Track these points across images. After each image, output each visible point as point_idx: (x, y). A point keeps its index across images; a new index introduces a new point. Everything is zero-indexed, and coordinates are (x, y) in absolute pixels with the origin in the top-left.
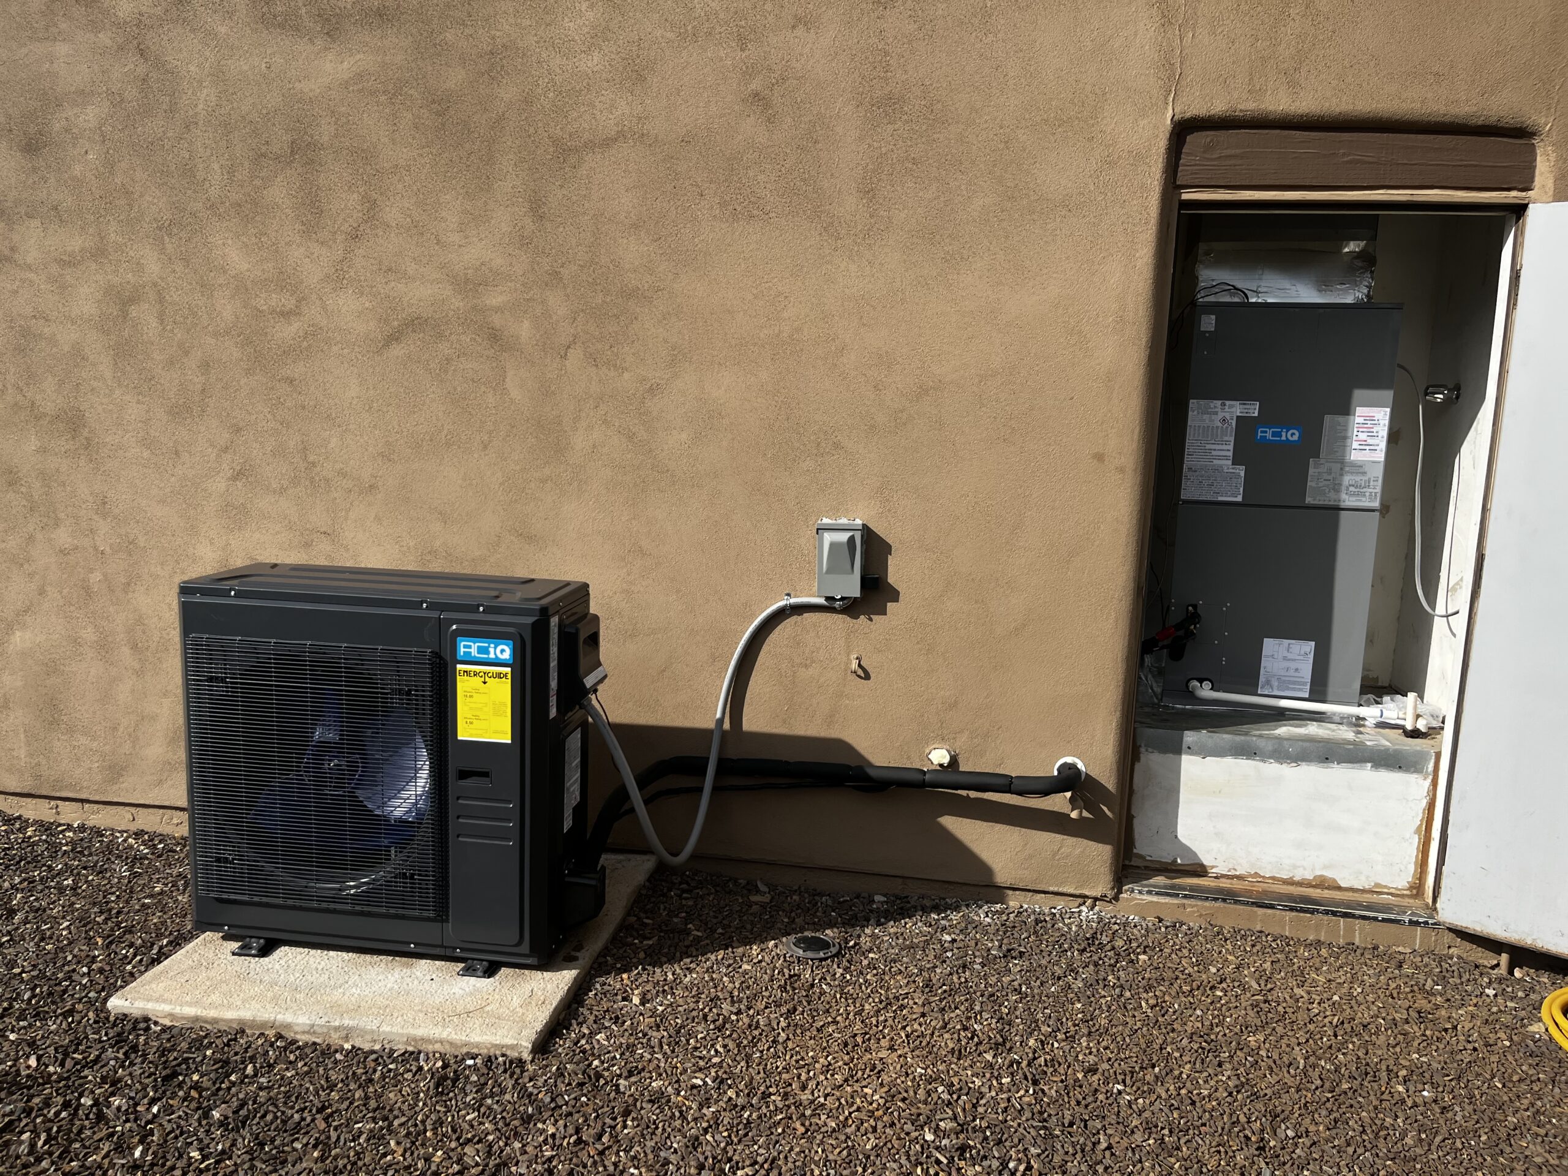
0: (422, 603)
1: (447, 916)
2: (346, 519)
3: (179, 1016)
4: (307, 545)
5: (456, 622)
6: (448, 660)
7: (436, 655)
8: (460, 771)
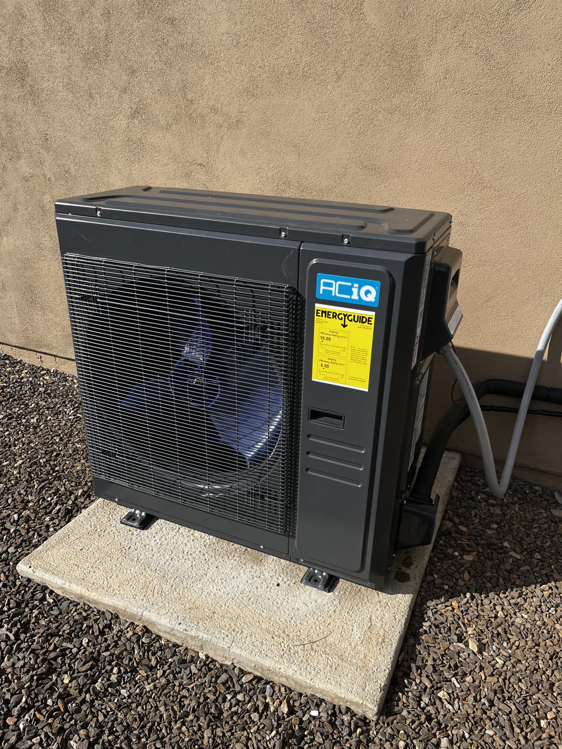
0: (280, 231)
1: (294, 533)
2: (218, 152)
3: (69, 591)
4: (188, 175)
5: (316, 255)
6: (306, 298)
7: (294, 291)
8: (312, 410)
